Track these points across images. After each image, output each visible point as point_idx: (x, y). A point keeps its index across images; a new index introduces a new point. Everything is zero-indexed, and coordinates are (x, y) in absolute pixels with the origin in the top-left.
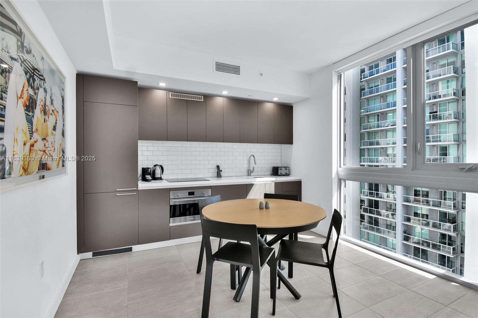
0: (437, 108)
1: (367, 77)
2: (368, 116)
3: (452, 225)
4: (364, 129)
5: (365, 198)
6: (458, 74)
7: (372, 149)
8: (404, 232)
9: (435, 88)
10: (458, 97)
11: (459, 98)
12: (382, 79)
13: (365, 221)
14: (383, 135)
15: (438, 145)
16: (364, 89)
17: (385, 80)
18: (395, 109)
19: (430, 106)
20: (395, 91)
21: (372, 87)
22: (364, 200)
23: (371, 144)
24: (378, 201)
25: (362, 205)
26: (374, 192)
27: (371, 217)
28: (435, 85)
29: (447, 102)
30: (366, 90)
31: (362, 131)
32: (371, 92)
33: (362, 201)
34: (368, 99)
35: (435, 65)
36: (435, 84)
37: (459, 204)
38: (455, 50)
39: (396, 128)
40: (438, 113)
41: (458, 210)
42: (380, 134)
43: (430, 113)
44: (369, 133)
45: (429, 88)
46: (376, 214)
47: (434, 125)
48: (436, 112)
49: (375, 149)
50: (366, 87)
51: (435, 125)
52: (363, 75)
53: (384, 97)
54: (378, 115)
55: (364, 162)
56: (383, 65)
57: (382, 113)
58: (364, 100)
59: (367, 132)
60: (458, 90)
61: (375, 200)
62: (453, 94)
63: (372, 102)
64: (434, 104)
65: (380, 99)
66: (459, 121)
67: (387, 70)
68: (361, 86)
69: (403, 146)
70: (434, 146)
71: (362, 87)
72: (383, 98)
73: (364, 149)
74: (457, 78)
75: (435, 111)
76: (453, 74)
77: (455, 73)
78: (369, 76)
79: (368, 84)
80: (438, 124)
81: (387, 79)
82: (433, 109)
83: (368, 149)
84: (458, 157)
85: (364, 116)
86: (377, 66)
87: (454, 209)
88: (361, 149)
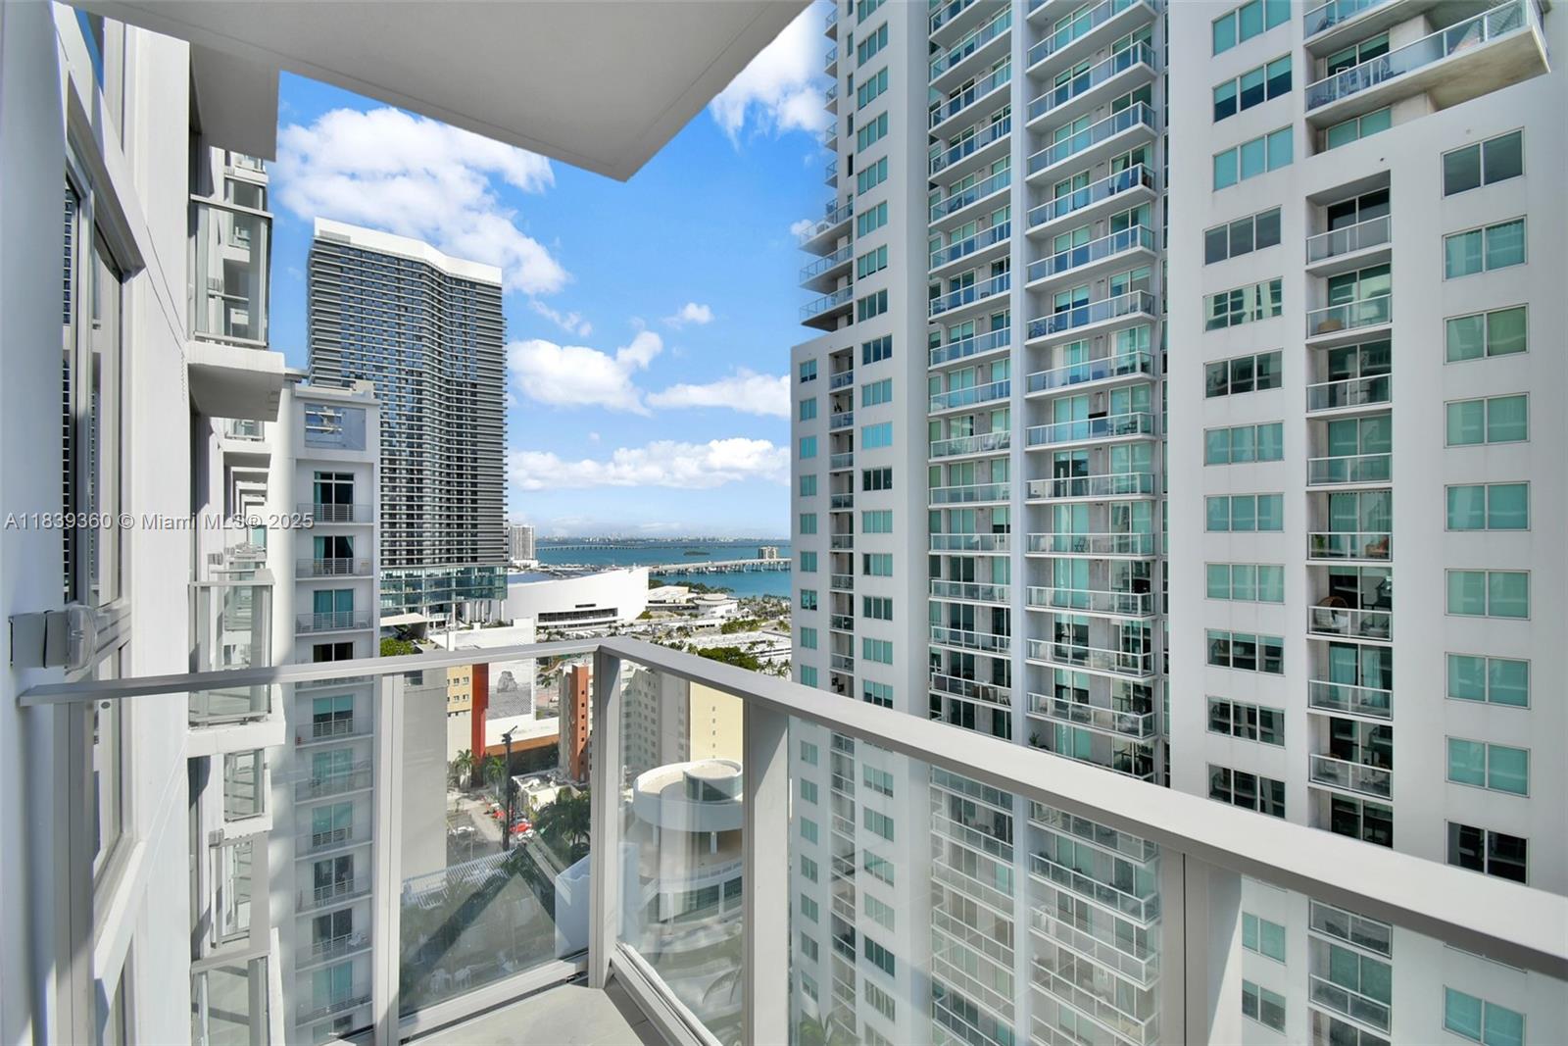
0: (1106, 404)
1: (944, 310)
2: (947, 418)
3: (1141, 717)
4: (936, 456)
5: (943, 649)
6: (1154, 314)
7: (957, 510)
8: (1030, 740)
9: (1101, 350)
10: (1154, 374)
11: (1155, 378)
12: (980, 319)
13: (942, 713)
14: (983, 473)
15: (1109, 501)
16: (937, 344)
17: (988, 321)
18: (1008, 404)
19: (1090, 397)
20: (1007, 353)
21: (958, 340)
22: (940, 656)
23: (954, 498)
24: (973, 656)
25: (933, 670)
26: (961, 631)
27: (955, 704)
28: (1101, 342)
29: (1130, 387)
30: (944, 346)
31: (934, 460)
32: (954, 354)
33: (935, 658)
34: (947, 372)
35: (1103, 286)
36: (1101, 337)
37: (1157, 660)
38: (1149, 248)
39: (1008, 454)
40: (1109, 417)
41: (1155, 677)
42: (977, 471)
43: (1091, 416)
44: (949, 466)
45: (1087, 349)
46: (967, 694)
47: (1098, 448)
48: (1104, 414)
49: (964, 510)
50: (943, 338)
51: (1101, 449)
52: (935, 304)
53: (986, 367)
54: (972, 418)
55: (937, 547)
56: (983, 280)
57: (981, 412)
58: (938, 374)
59: (946, 463)
60: (1154, 357)
61: (964, 654)
62: (1138, 367)
63: (956, 380)
64: (1099, 392)
65: (977, 373)
66: (1154, 438)
67: (993, 294)
68: (930, 335)
69: (1027, 505)
70: (1099, 504)
71: (934, 339)
72: (982, 370)
73: (938, 512)
74: (1153, 323)
75: (1101, 411)
76: (1139, 314)
77: (1147, 310)
78: (949, 309)
79: (949, 330)
80: (1107, 445)
81: (994, 318)
82: (1096, 406)
83: (949, 511)
84: (1154, 535)
85: (937, 419)
86: (969, 280)
87: (1143, 673)
88: (931, 512)
